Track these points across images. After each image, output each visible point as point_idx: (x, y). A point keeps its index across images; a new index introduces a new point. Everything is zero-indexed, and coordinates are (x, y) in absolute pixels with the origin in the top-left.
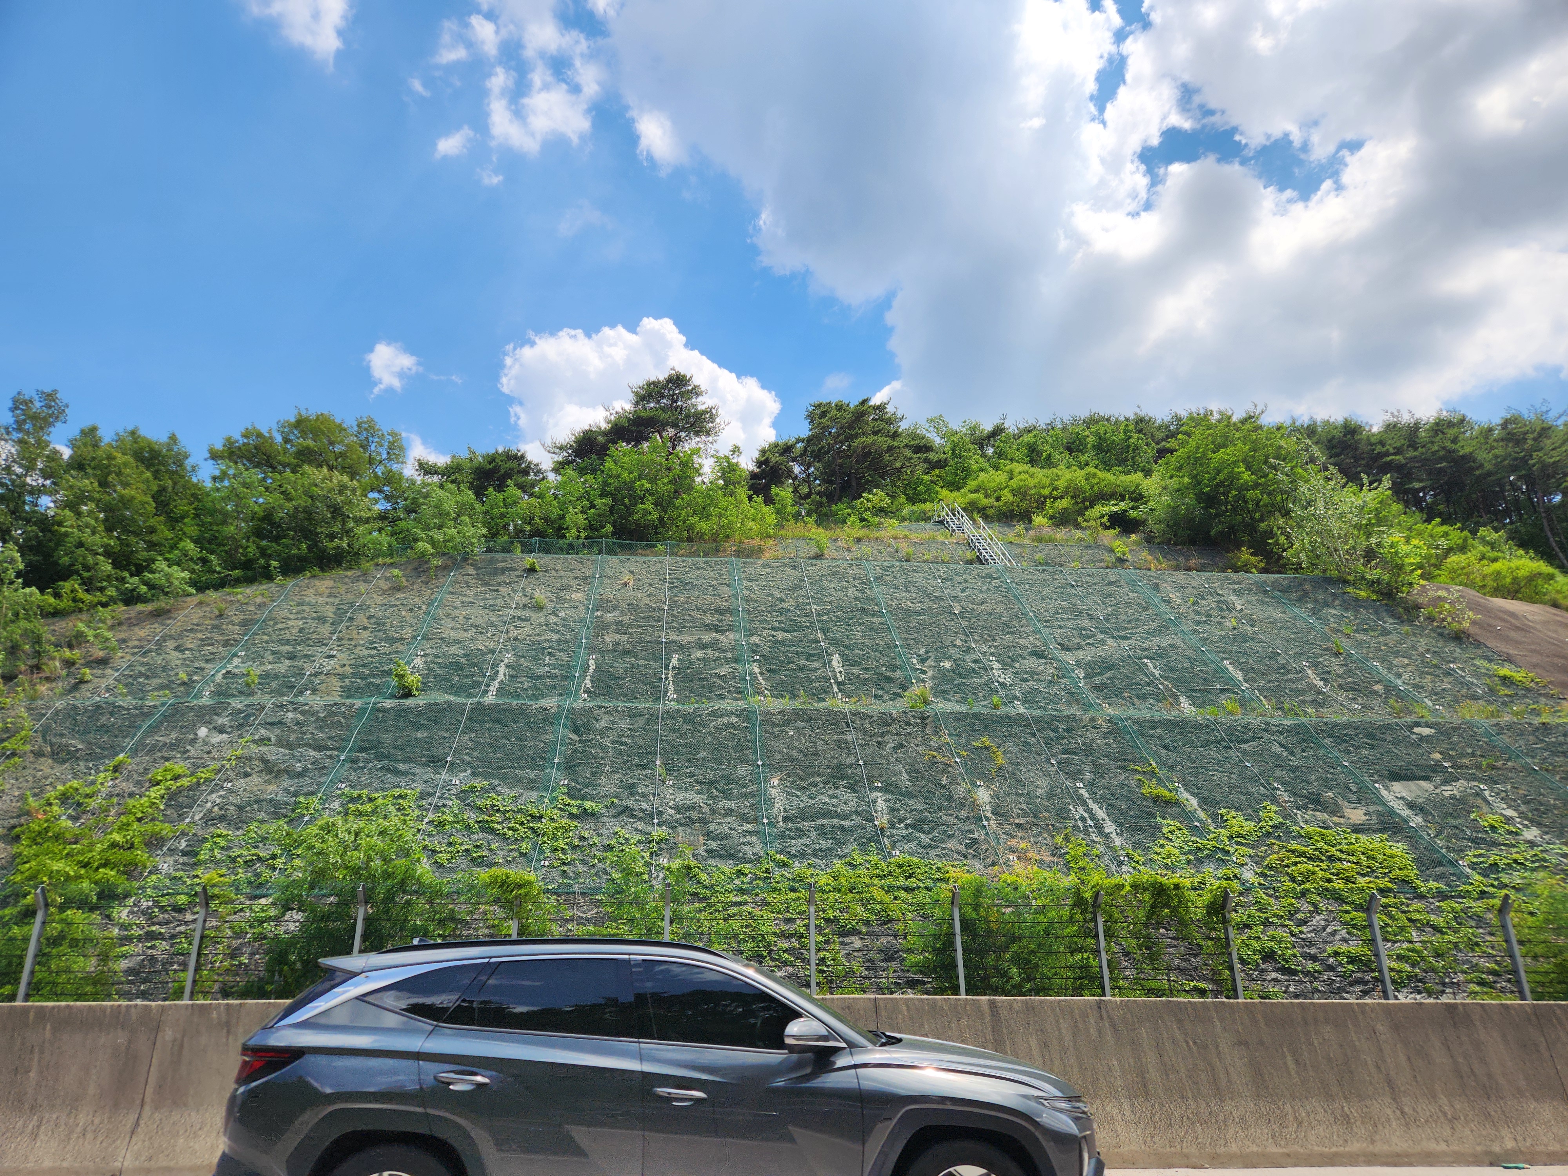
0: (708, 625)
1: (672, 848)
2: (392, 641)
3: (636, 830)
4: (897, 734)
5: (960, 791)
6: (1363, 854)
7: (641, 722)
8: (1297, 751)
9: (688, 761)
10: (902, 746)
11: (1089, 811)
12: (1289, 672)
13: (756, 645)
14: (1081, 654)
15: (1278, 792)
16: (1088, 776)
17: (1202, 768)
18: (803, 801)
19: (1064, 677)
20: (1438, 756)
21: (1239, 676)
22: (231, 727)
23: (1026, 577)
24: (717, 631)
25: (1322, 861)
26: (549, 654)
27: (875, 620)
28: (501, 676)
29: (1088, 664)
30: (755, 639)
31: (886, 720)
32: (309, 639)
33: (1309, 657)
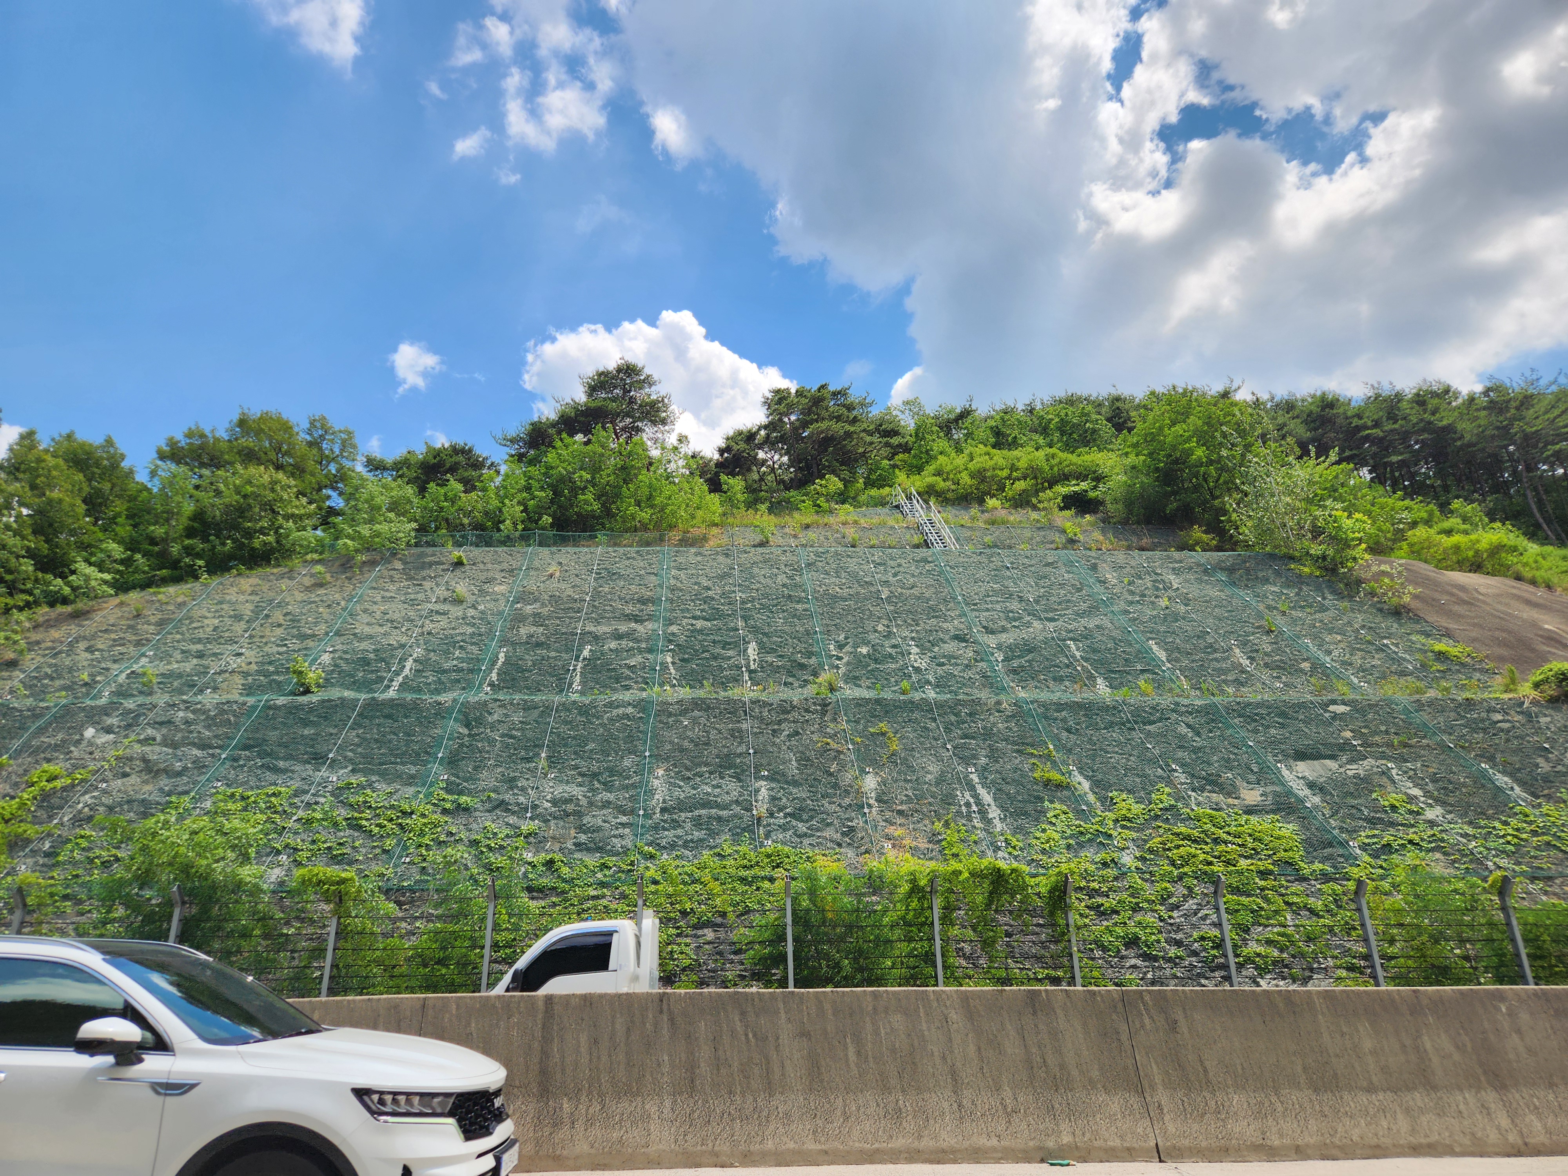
0: (627, 615)
1: (540, 842)
2: (303, 637)
3: (507, 824)
4: (794, 722)
5: (847, 777)
6: (1250, 835)
7: (536, 713)
8: (1204, 732)
9: (575, 753)
10: (797, 733)
11: (976, 796)
12: (1215, 651)
13: (673, 634)
14: (1003, 637)
15: (1176, 774)
16: (983, 761)
17: (1101, 750)
18: (685, 792)
19: (982, 660)
20: (1348, 734)
21: (1162, 655)
22: (119, 727)
23: (961, 560)
24: (636, 621)
25: (1207, 844)
26: (461, 647)
27: (799, 606)
28: (407, 671)
29: (1009, 647)
30: (674, 629)
31: (785, 708)
32: (221, 637)
33: (1240, 636)
